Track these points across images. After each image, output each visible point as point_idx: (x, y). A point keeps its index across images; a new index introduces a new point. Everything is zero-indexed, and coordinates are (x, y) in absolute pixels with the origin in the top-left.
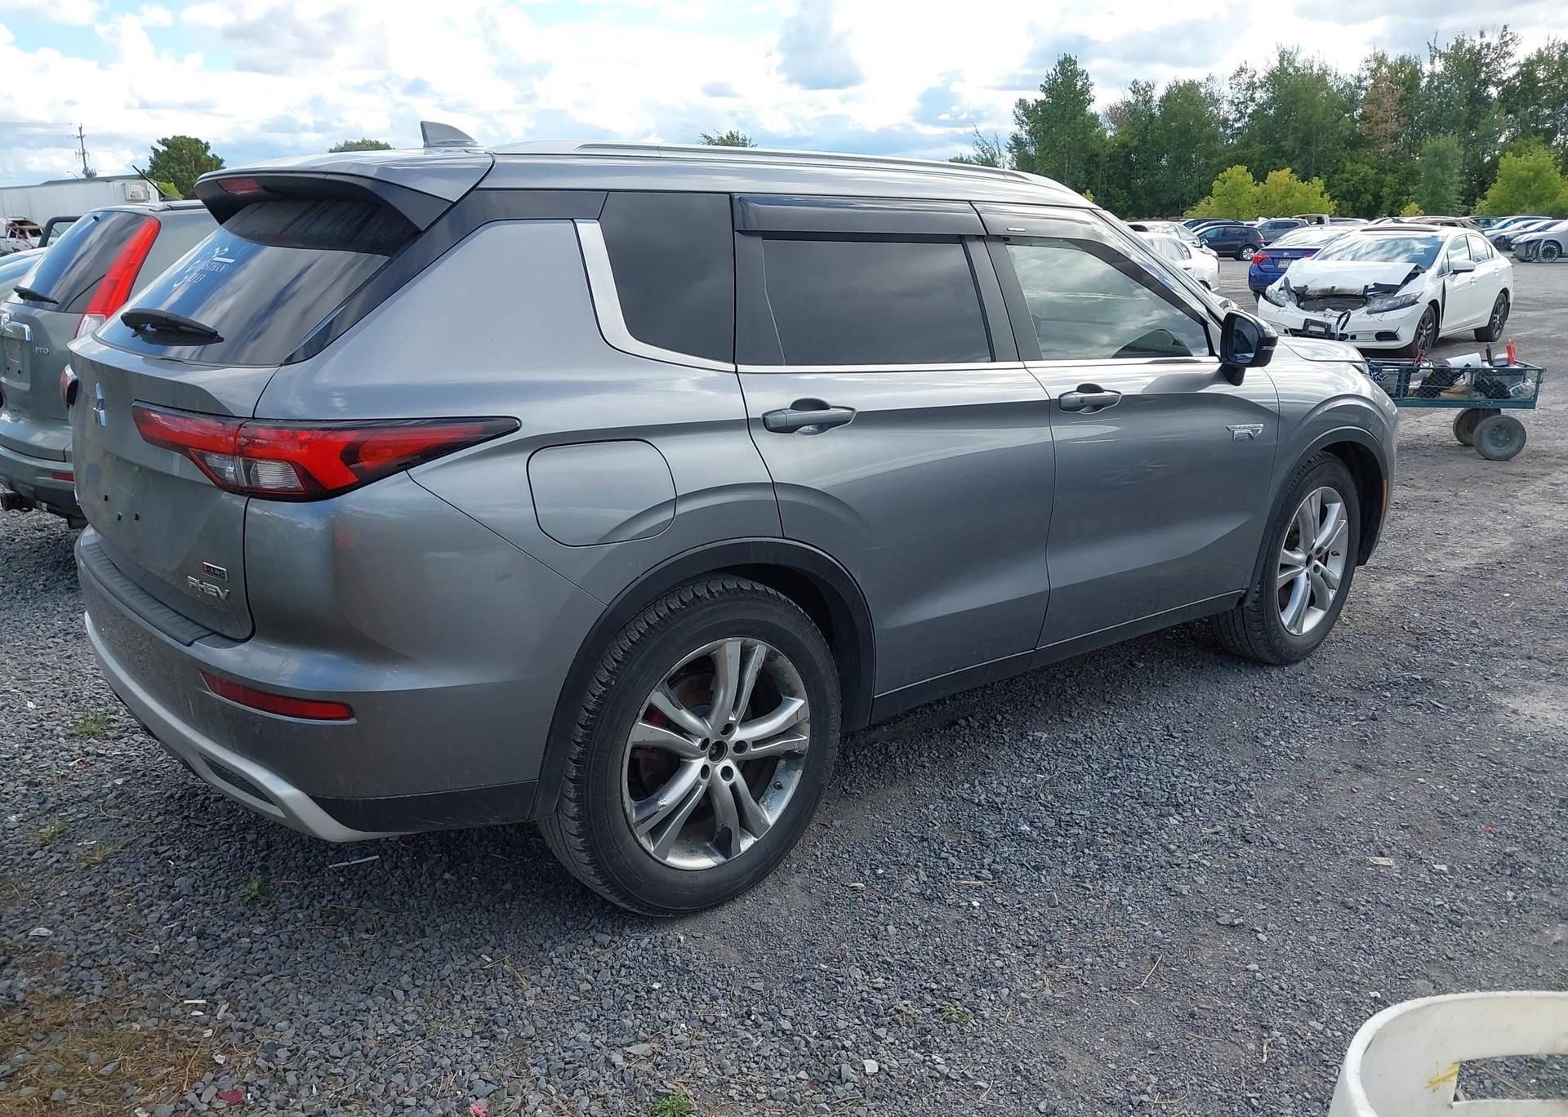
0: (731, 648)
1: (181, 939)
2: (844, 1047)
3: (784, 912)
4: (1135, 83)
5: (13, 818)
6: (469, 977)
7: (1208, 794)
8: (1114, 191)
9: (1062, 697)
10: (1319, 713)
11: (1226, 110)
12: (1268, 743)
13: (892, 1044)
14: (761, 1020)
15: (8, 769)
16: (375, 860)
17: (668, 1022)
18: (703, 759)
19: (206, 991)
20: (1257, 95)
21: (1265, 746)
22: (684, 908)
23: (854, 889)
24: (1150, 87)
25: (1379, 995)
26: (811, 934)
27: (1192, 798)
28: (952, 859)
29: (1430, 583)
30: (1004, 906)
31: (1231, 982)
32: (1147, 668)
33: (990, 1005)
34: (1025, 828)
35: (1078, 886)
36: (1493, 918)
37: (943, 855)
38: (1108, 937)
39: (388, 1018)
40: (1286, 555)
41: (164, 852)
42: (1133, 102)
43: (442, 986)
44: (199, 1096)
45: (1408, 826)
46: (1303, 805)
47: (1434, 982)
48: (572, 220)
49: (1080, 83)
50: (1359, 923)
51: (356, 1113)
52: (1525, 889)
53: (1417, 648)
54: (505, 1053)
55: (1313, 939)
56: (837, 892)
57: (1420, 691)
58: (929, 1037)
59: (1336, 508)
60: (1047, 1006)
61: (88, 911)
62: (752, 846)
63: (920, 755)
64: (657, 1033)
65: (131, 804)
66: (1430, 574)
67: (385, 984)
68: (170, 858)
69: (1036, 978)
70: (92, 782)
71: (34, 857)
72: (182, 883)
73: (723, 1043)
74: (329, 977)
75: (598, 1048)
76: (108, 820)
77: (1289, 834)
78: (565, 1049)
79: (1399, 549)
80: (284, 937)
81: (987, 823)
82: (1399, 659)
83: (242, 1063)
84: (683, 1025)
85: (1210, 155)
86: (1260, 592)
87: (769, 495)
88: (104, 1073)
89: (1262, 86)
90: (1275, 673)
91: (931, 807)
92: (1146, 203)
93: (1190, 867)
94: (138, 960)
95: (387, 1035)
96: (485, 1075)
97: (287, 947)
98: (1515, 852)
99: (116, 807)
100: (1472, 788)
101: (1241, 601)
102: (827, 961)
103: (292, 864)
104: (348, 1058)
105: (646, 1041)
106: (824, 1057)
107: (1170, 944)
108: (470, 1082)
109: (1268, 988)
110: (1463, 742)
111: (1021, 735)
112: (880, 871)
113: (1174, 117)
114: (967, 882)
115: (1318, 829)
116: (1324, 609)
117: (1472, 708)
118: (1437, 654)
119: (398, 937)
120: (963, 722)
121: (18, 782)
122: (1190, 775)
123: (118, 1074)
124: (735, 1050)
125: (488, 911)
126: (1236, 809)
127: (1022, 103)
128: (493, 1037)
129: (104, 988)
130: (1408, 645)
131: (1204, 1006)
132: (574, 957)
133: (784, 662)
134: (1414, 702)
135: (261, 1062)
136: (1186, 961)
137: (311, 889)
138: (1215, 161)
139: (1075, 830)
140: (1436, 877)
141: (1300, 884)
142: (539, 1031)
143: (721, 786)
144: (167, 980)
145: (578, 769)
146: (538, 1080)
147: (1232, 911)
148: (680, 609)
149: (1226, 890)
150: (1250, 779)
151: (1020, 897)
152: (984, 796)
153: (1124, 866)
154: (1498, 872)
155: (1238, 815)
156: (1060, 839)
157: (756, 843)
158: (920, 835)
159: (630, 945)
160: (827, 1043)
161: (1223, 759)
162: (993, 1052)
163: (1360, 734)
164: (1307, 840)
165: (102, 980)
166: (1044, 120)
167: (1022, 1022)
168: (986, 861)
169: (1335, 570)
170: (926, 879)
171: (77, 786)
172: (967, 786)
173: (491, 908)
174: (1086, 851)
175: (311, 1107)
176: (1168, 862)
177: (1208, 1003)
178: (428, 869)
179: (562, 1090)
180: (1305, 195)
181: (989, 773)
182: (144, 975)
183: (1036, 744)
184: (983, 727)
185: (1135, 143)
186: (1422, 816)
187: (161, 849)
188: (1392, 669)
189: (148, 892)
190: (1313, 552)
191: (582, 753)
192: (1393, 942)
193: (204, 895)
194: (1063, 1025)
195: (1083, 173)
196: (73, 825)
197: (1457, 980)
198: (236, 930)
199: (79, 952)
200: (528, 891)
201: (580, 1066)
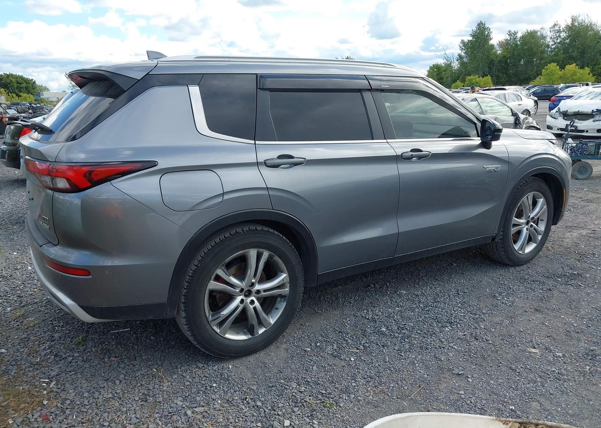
0: (253, 253)
1: (49, 356)
2: (278, 415)
3: (275, 359)
4: (510, 31)
5: (9, 309)
6: (146, 377)
7: (466, 319)
8: (500, 75)
9: (418, 277)
10: (526, 287)
11: (549, 41)
12: (499, 298)
13: (299, 414)
14: (250, 401)
15: (13, 291)
16: (128, 330)
17: (213, 400)
18: (242, 296)
19: (50, 377)
20: (561, 35)
21: (498, 300)
22: (232, 355)
23: (306, 351)
24: (516, 33)
25: (514, 408)
26: (282, 368)
27: (458, 320)
28: (349, 341)
29: (593, 233)
30: (364, 361)
31: (450, 398)
32: (458, 266)
33: (345, 401)
34: (384, 329)
35: (398, 354)
36: (577, 377)
37: (346, 339)
38: (404, 376)
39: (110, 391)
40: (515, 220)
41: (55, 324)
42: (509, 39)
43: (135, 380)
44: (33, 416)
45: (550, 336)
46: (506, 325)
47: (540, 404)
48: (187, 85)
49: (487, 32)
50: (515, 376)
51: (85, 427)
52: (595, 366)
53: (579, 260)
54: (149, 407)
55: (492, 382)
56: (298, 352)
57: (575, 279)
58: (315, 412)
59: (541, 201)
60: (368, 403)
61: (21, 344)
62: (264, 332)
63: (351, 298)
64: (208, 404)
65: (50, 305)
66: (594, 229)
67: (114, 378)
68: (56, 326)
69: (368, 391)
70: (40, 297)
71: (11, 323)
72: (57, 335)
73: (233, 409)
74: (95, 374)
75: (184, 408)
76: (41, 311)
77: (496, 337)
78: (171, 407)
79: (583, 219)
80: (85, 358)
81: (369, 326)
82: (569, 265)
83: (52, 404)
84: (219, 401)
85: (542, 59)
86: (503, 235)
87: (265, 192)
88: (3, 405)
89: (564, 31)
90: (511, 269)
91: (348, 319)
92: (514, 80)
93: (448, 349)
94: (31, 363)
95: (107, 398)
96: (137, 416)
97: (85, 362)
98: (595, 349)
99: (45, 306)
100: (584, 321)
101: (493, 239)
102: (284, 379)
103: (98, 330)
104: (90, 405)
105: (203, 406)
106: (270, 418)
107: (429, 380)
108: (131, 418)
109: (465, 402)
110: (587, 301)
111: (395, 291)
112: (318, 344)
113: (526, 45)
114: (352, 350)
115: (509, 335)
116: (536, 244)
117: (595, 287)
118: (587, 263)
119: (125, 360)
120: (372, 286)
121: (15, 296)
122: (460, 311)
123: (8, 406)
124: (236, 412)
125: (163, 352)
126: (476, 325)
127: (463, 42)
128: (146, 401)
129: (15, 373)
130: (576, 259)
131: (435, 408)
132: (187, 371)
133: (277, 259)
134: (570, 283)
135: (59, 405)
136: (434, 388)
137: (101, 340)
138: (543, 62)
139: (403, 331)
140: (556, 358)
141: (494, 358)
142: (164, 400)
143: (249, 307)
144: (38, 371)
145: (185, 299)
146: (156, 418)
147: (460, 368)
148: (229, 237)
149: (461, 359)
150: (486, 313)
151: (373, 358)
152: (371, 316)
153: (420, 347)
154: (585, 358)
155: (476, 328)
156: (396, 335)
157: (265, 331)
158: (339, 330)
159: (210, 368)
160: (273, 412)
161: (478, 304)
162: (339, 421)
163: (541, 296)
164: (502, 340)
165: (16, 370)
166: (471, 48)
167: (356, 409)
168: (363, 342)
169: (542, 227)
170: (336, 348)
171: (34, 298)
172: (365, 311)
173: (164, 351)
174: (406, 340)
175: (71, 423)
176: (439, 346)
177: (437, 407)
178: (146, 335)
179: (164, 424)
180: (582, 74)
181: (376, 306)
182: (31, 369)
183: (400, 296)
184: (380, 287)
185: (509, 55)
186: (558, 332)
187: (54, 322)
188: (565, 269)
189: (44, 338)
190: (530, 219)
191: (187, 292)
192: (528, 385)
193: (63, 340)
194: (372, 411)
195: (487, 68)
196: (28, 312)
197: (551, 404)
198: (68, 354)
199: (12, 359)
200: (180, 345)
201: (174, 415)
